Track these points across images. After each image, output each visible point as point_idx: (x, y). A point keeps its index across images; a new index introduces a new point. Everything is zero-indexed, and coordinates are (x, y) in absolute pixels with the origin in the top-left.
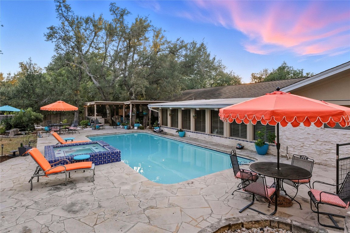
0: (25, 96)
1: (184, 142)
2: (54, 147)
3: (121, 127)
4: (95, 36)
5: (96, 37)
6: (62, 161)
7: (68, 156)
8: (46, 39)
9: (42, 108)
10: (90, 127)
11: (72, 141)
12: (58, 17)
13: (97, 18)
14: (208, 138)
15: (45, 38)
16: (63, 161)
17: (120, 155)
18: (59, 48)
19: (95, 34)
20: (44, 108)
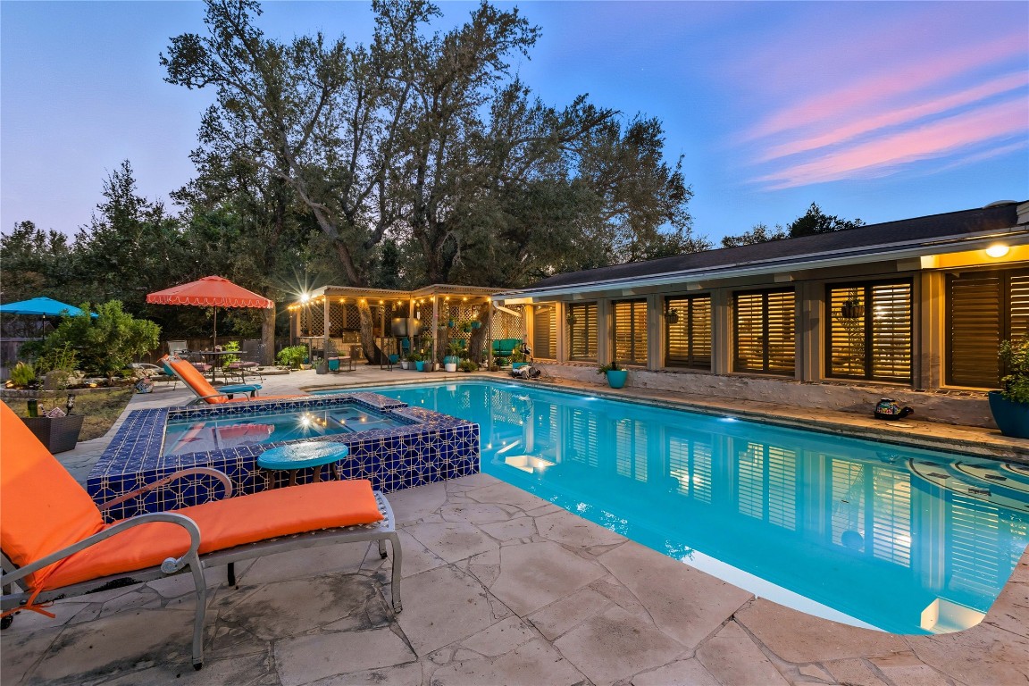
0: (110, 276)
1: (638, 401)
2: (173, 417)
3: (405, 365)
4: (322, 104)
5: (326, 108)
6: (191, 477)
7: (229, 452)
8: (169, 77)
9: (152, 297)
10: (309, 366)
11: (253, 395)
12: (210, 20)
13: (328, 47)
14: (727, 385)
15: (164, 72)
16: (199, 476)
17: (477, 443)
18: (213, 130)
19: (323, 98)
20: (157, 297)
